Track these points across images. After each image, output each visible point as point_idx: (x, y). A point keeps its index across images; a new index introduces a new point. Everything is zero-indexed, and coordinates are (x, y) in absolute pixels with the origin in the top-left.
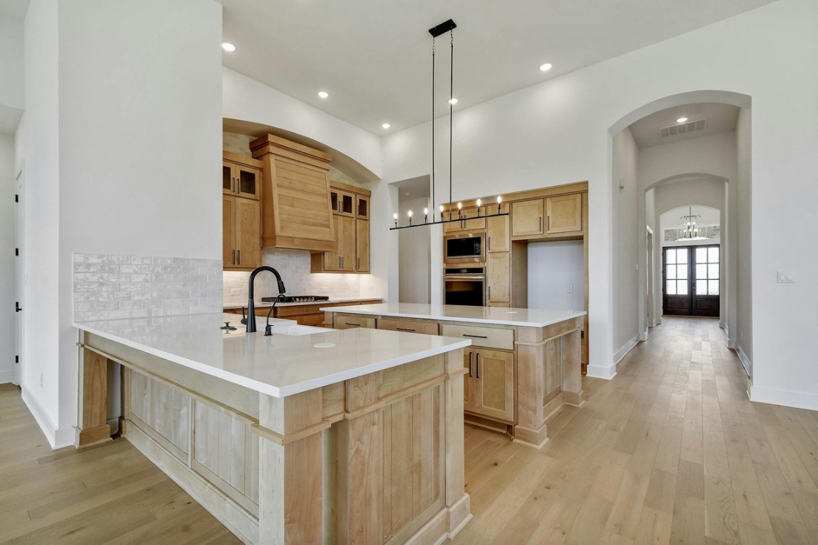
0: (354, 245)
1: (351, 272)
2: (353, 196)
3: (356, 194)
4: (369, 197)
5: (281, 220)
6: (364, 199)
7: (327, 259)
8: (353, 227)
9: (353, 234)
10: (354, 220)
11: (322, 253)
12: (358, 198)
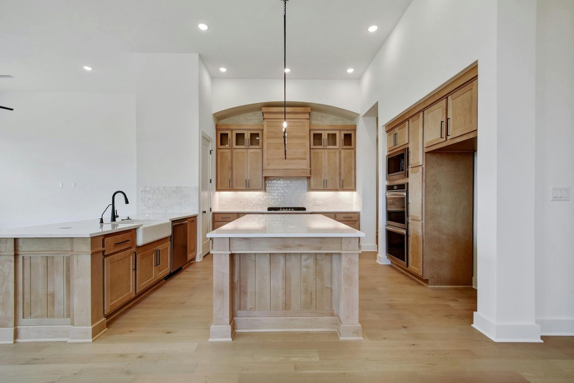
0: (338, 170)
1: (335, 190)
2: (337, 132)
3: (340, 130)
4: (355, 130)
6: (349, 132)
7: (313, 181)
8: (337, 156)
9: (338, 161)
10: (338, 151)
12: (343, 133)
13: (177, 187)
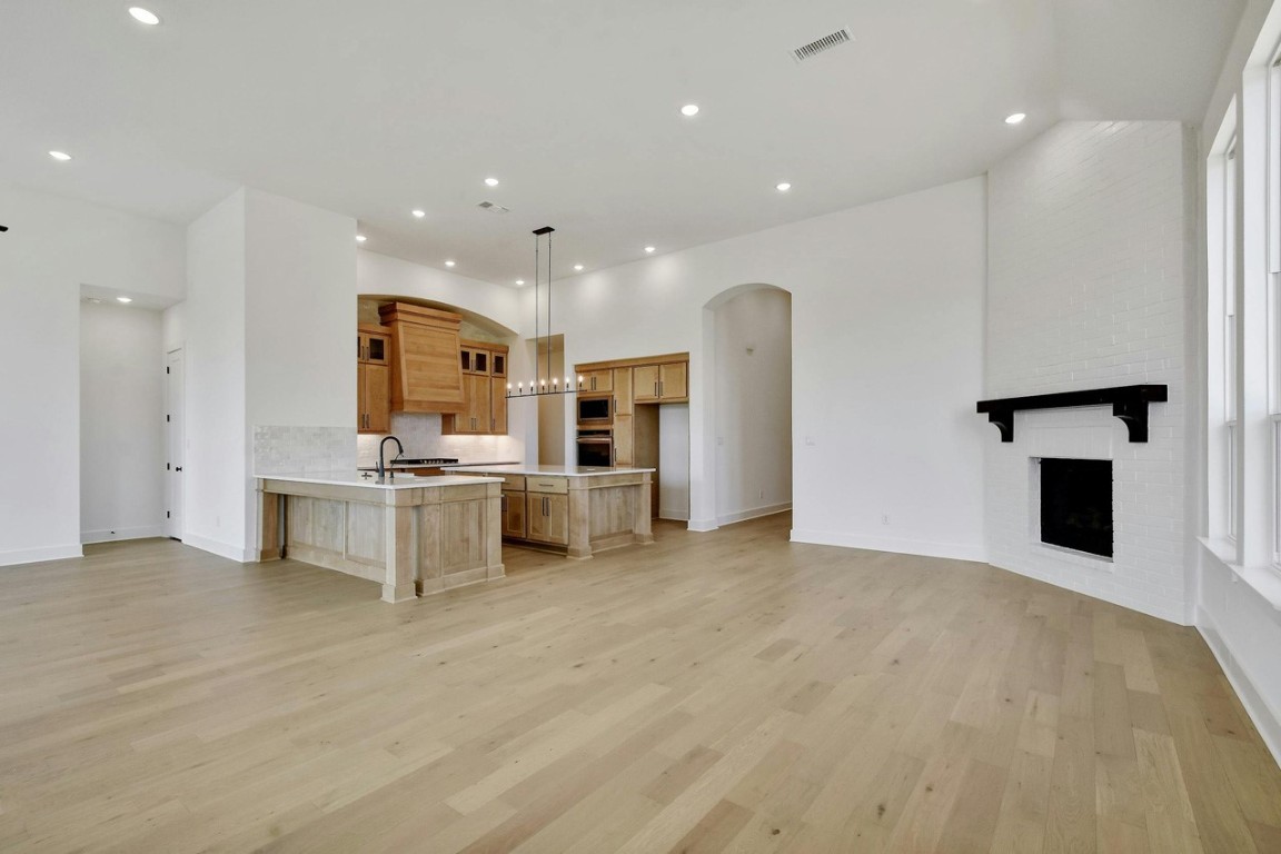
0: (489, 405)
1: (486, 433)
2: (487, 354)
3: (491, 351)
4: (507, 352)
5: (409, 384)
6: (500, 355)
7: (458, 422)
8: (488, 386)
9: (488, 393)
10: (488, 379)
11: (454, 415)
12: (494, 354)
13: (322, 428)
